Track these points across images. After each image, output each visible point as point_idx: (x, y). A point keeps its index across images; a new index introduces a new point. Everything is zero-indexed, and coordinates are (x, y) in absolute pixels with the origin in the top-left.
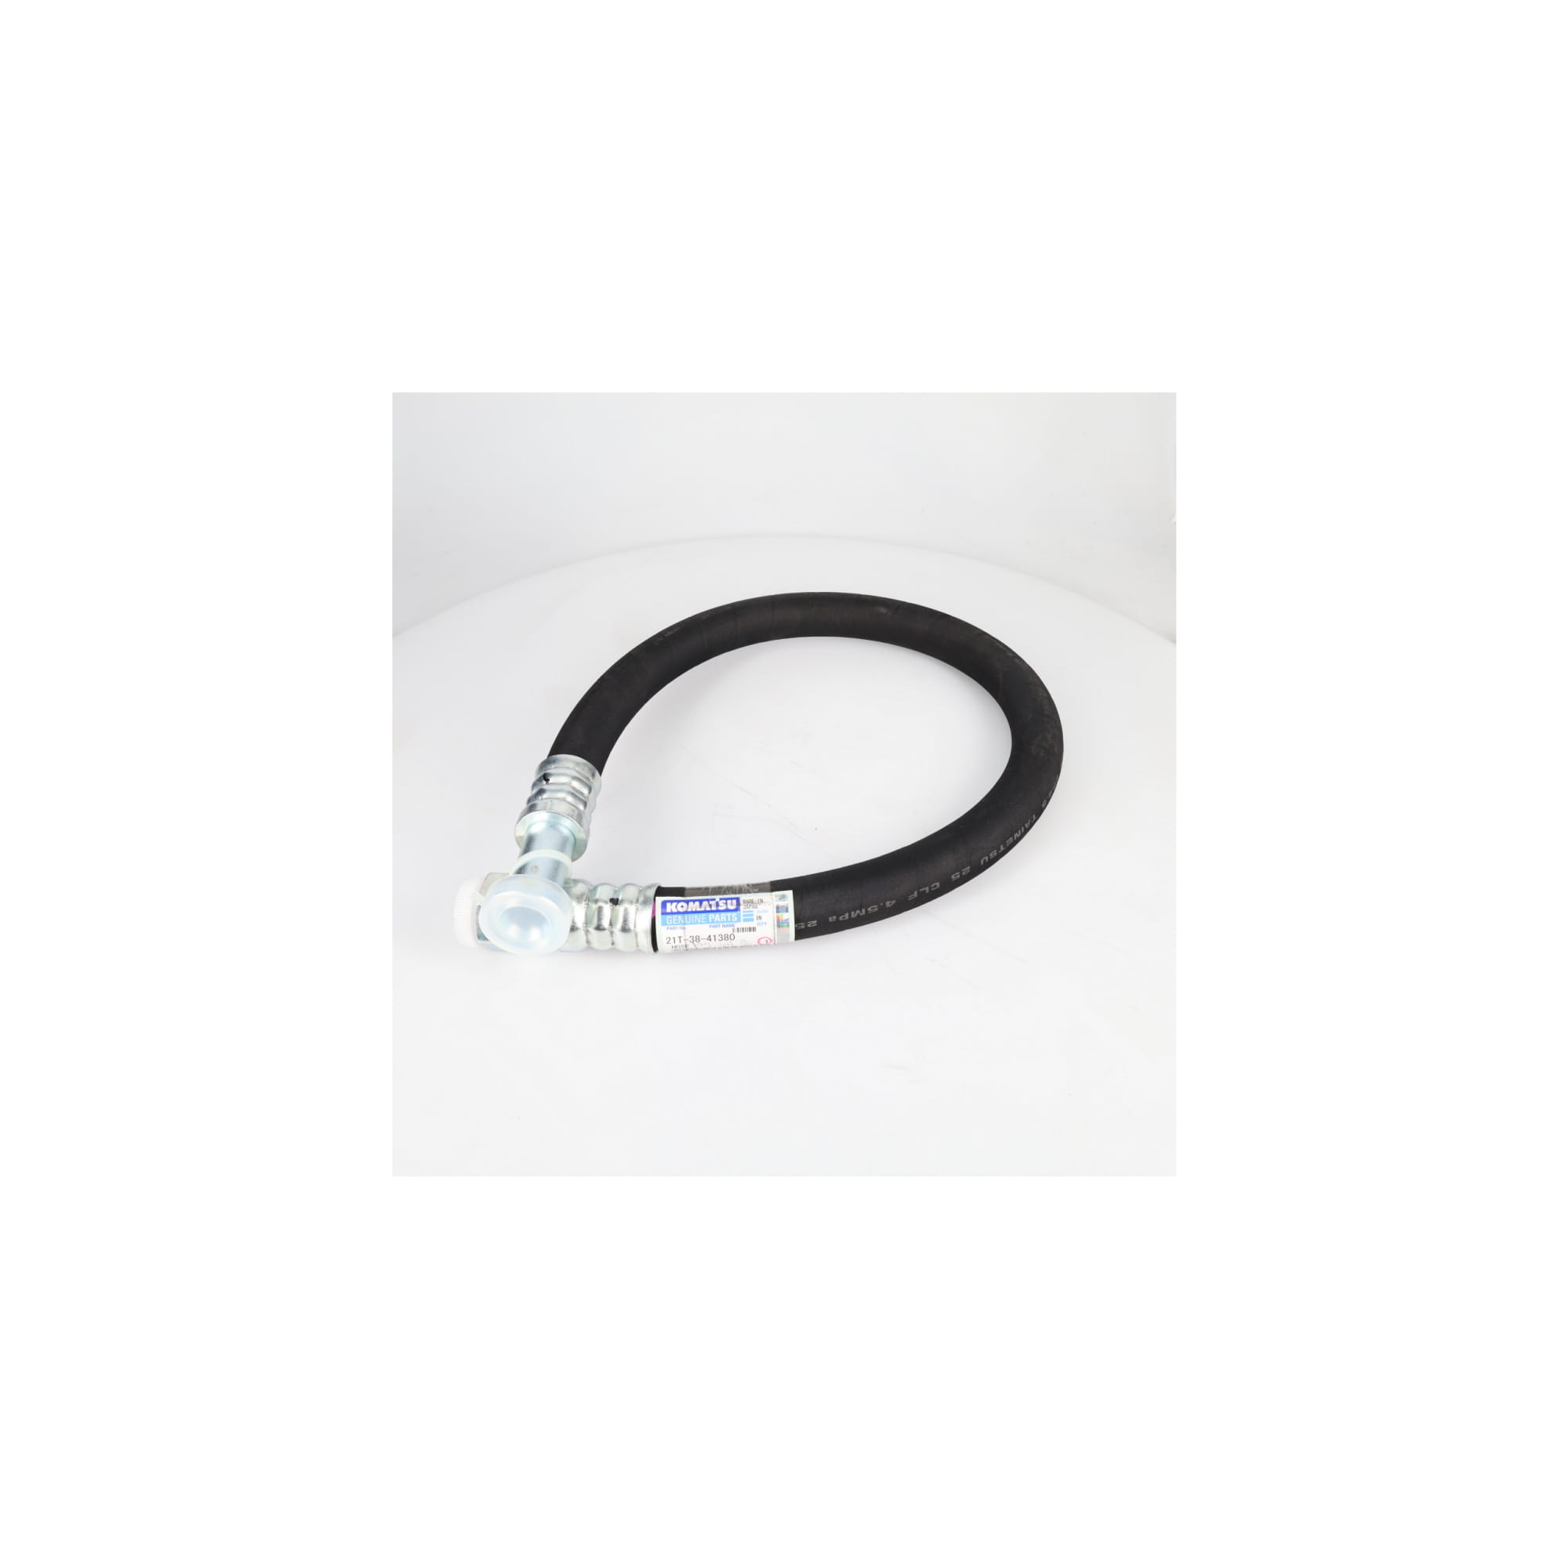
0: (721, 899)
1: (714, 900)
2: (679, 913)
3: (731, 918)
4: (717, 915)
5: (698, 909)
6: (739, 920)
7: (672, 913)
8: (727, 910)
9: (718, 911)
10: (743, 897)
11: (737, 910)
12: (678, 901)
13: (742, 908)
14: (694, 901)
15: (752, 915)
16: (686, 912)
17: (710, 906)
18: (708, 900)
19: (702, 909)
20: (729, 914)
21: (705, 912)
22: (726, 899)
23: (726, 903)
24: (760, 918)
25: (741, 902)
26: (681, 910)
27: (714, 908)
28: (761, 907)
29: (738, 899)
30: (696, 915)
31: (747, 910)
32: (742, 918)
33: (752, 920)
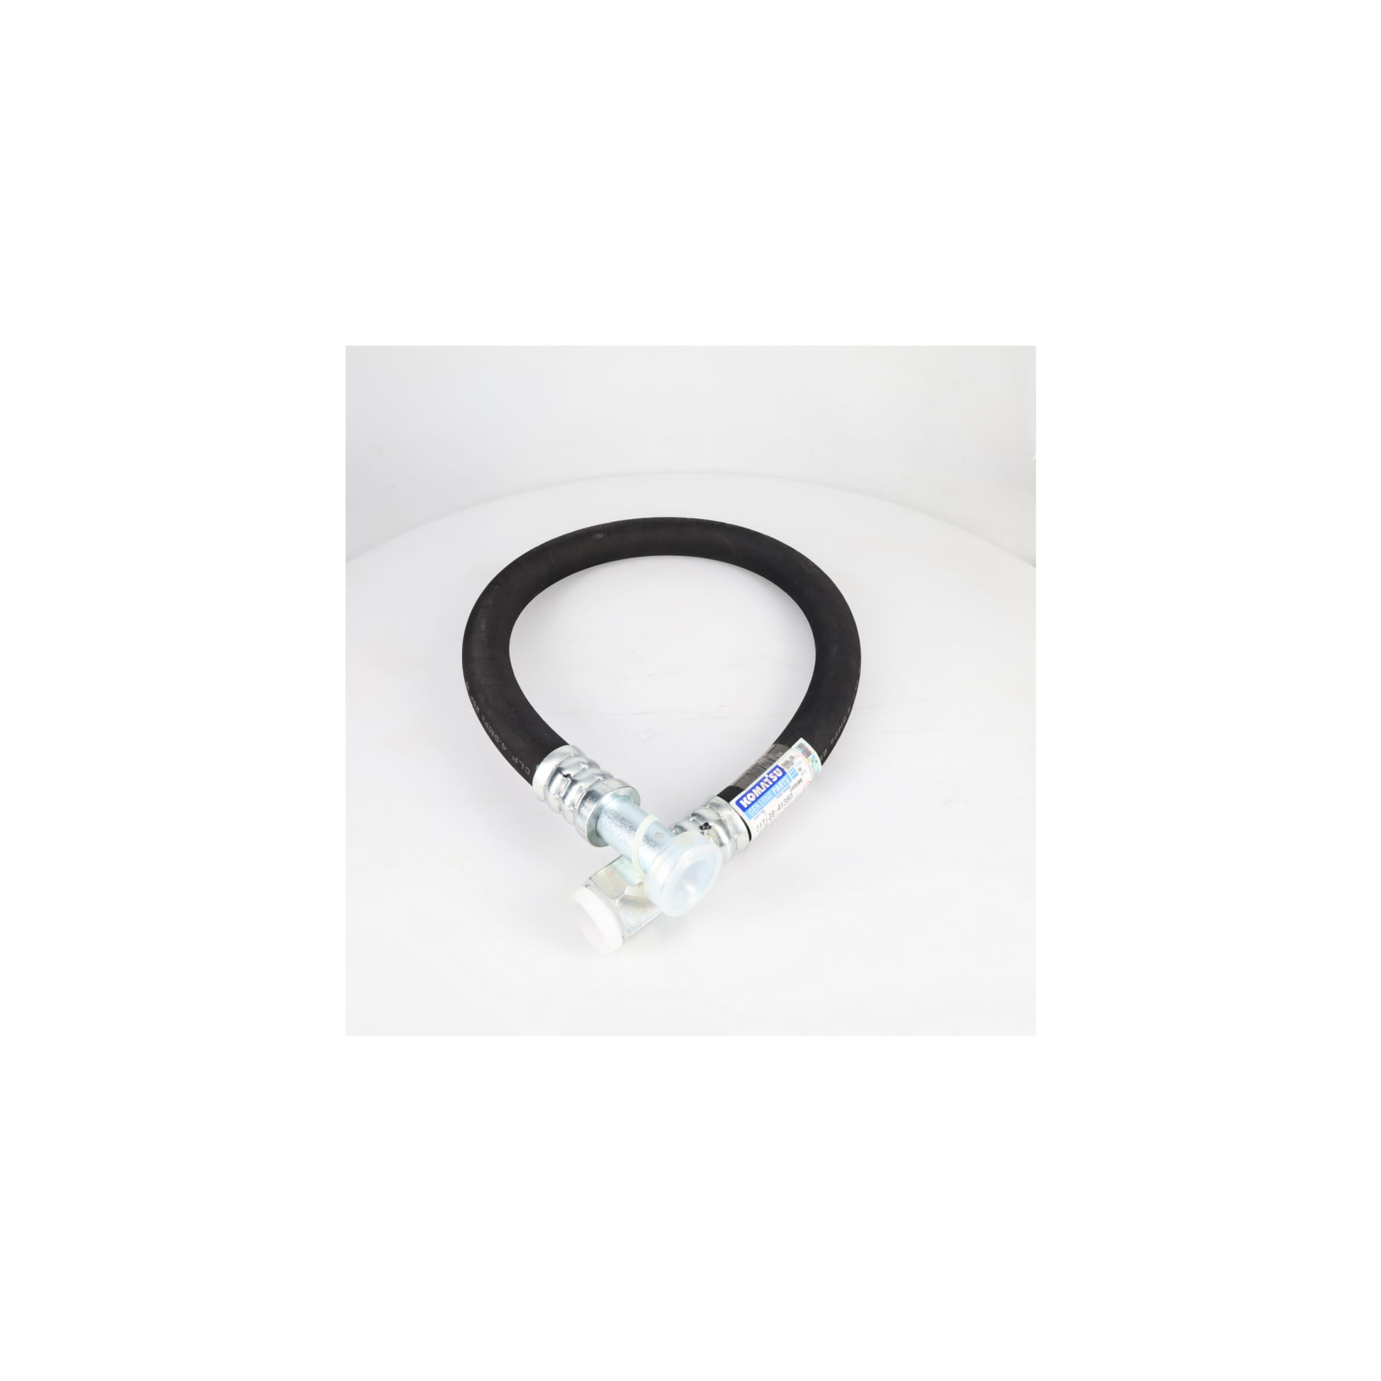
0: (768, 774)
1: (764, 778)
2: (753, 803)
3: (785, 782)
4: (776, 786)
5: (763, 791)
6: (790, 781)
7: (749, 806)
8: (779, 778)
9: (774, 783)
10: (780, 762)
11: (784, 773)
12: (745, 795)
13: (786, 770)
14: (754, 787)
15: (795, 771)
16: (757, 799)
17: (767, 783)
18: (762, 781)
19: (765, 789)
20: (782, 780)
21: (768, 789)
22: (772, 771)
23: (774, 774)
24: (800, 769)
25: (782, 767)
26: (753, 799)
27: (771, 783)
28: (795, 761)
29: (777, 767)
30: (764, 796)
31: (790, 769)
32: (791, 777)
33: (797, 774)
